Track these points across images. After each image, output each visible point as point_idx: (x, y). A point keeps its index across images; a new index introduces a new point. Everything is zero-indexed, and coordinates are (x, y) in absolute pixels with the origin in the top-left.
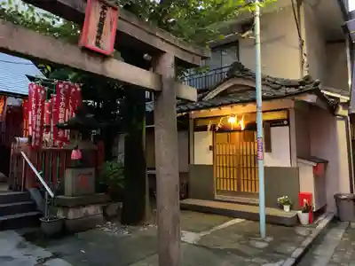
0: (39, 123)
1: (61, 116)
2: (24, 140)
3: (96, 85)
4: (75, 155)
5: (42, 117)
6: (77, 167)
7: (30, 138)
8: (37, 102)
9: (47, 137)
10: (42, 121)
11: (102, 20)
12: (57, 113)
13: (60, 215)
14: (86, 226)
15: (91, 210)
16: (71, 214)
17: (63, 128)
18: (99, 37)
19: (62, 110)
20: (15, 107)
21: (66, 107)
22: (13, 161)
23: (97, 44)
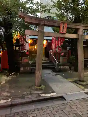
0: (54, 46)
1: (59, 44)
2: (52, 50)
3: (64, 39)
4: (62, 54)
5: (55, 44)
6: (63, 57)
7: (53, 50)
8: (54, 41)
9: (57, 49)
10: (55, 46)
11: (64, 26)
12: (59, 43)
13: (59, 67)
14: (65, 70)
15: (66, 67)
16: (62, 67)
17: (60, 47)
18: (63, 30)
19: (60, 43)
20: (50, 42)
21: (61, 42)
22: (50, 55)
23: (63, 31)
